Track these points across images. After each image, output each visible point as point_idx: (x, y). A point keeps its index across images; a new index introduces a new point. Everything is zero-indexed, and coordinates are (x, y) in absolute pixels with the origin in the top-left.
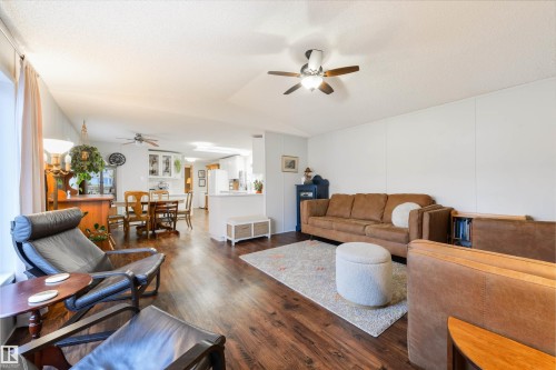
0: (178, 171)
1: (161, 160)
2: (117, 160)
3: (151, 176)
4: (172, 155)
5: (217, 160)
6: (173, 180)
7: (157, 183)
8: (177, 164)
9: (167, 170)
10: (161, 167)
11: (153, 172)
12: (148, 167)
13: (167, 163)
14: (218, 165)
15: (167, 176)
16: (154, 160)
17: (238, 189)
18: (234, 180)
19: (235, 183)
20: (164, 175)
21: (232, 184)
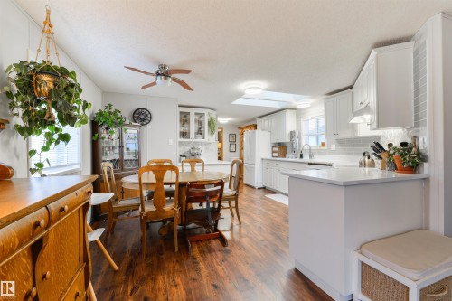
0: (212, 133)
1: (192, 118)
2: (141, 117)
3: (183, 140)
4: (205, 111)
5: (254, 120)
6: (207, 144)
7: (188, 148)
8: (211, 123)
9: (200, 132)
10: (193, 128)
11: (184, 134)
12: (178, 128)
13: (200, 123)
14: (255, 126)
15: (200, 140)
16: (184, 119)
17: (285, 157)
18: (278, 144)
19: (281, 148)
20: (196, 138)
21: (277, 149)
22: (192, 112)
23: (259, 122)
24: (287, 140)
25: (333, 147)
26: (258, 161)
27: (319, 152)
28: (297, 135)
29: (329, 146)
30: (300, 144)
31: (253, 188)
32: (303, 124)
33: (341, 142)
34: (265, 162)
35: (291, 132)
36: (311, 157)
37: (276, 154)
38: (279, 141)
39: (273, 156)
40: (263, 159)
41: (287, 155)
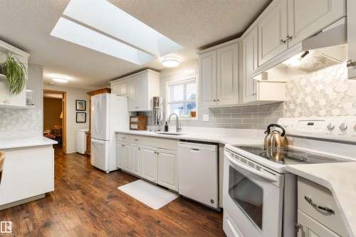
14: (109, 90)
17: (145, 129)
18: (138, 114)
19: (141, 119)
21: (136, 120)
23: (113, 86)
24: (149, 108)
25: (206, 117)
26: (110, 135)
27: (188, 123)
28: (161, 102)
29: (201, 116)
30: (164, 114)
31: (104, 172)
32: (168, 89)
33: (215, 112)
34: (120, 137)
35: (155, 99)
36: (178, 129)
37: (135, 126)
39: (131, 129)
40: (117, 133)
41: (148, 127)
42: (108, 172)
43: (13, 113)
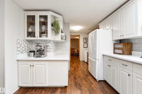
8: (54, 24)
11: (31, 34)
16: (31, 21)
17: (130, 54)
18: (121, 41)
19: (126, 45)
20: (40, 36)
21: (120, 46)
22: (37, 15)
26: (99, 57)
31: (95, 80)
34: (106, 59)
37: (120, 51)
38: (122, 38)
39: (114, 53)
40: (104, 55)
41: (133, 52)
42: (98, 80)
43: (61, 44)
